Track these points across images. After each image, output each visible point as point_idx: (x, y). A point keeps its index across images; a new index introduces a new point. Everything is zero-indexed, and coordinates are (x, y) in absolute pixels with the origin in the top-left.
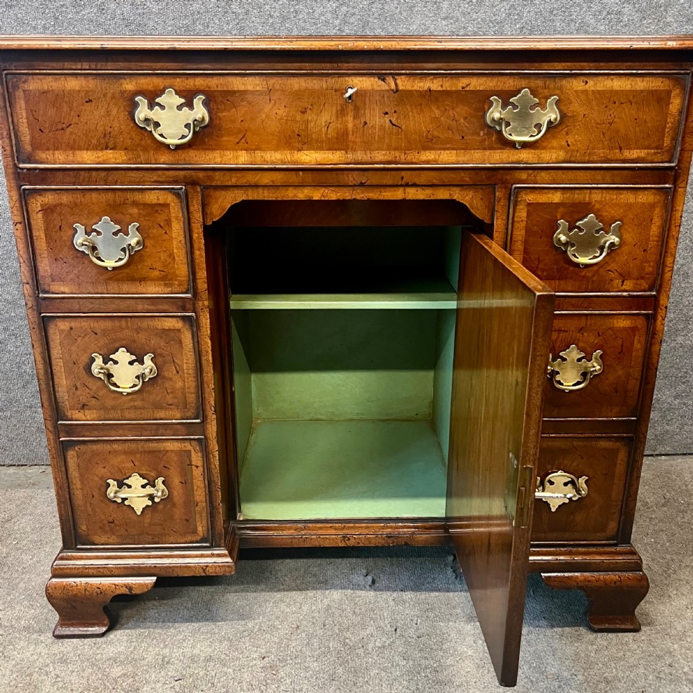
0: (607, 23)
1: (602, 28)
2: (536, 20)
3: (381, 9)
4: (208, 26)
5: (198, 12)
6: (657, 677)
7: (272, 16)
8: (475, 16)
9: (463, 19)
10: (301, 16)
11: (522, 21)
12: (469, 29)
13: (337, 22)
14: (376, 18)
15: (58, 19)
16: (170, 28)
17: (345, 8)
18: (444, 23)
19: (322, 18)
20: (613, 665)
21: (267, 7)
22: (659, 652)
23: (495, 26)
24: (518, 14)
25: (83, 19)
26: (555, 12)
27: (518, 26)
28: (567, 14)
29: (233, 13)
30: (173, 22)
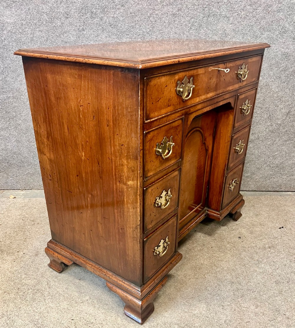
0: (293, 26)
1: (291, 28)
2: (266, 25)
3: (207, 20)
4: (141, 26)
5: (137, 21)
6: (290, 261)
7: (165, 22)
8: (242, 23)
9: (238, 24)
10: (176, 23)
11: (260, 25)
12: (240, 28)
13: (190, 25)
14: (205, 24)
15: (85, 23)
16: (126, 27)
17: (193, 20)
18: (231, 26)
19: (184, 23)
20: (276, 257)
21: (164, 19)
22: (291, 254)
23: (250, 27)
24: (259, 23)
25: (94, 23)
26: (274, 22)
27: (259, 27)
28: (278, 23)
29: (151, 21)
30: (128, 24)
